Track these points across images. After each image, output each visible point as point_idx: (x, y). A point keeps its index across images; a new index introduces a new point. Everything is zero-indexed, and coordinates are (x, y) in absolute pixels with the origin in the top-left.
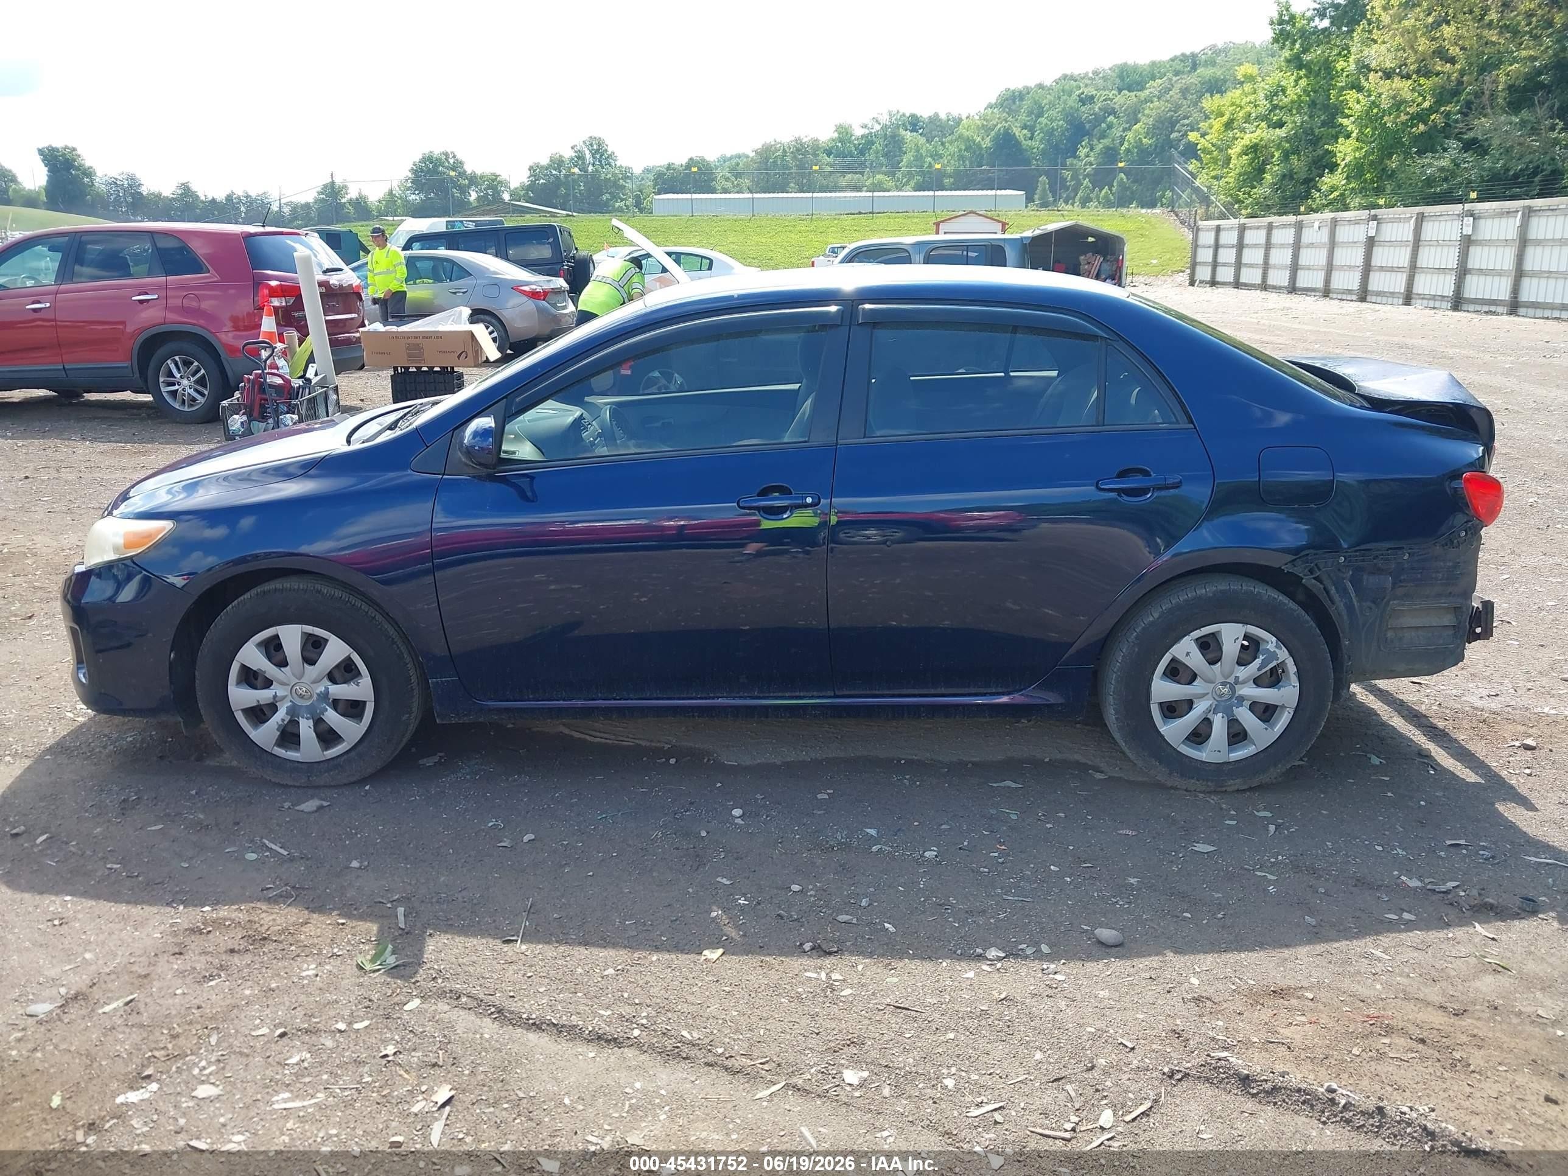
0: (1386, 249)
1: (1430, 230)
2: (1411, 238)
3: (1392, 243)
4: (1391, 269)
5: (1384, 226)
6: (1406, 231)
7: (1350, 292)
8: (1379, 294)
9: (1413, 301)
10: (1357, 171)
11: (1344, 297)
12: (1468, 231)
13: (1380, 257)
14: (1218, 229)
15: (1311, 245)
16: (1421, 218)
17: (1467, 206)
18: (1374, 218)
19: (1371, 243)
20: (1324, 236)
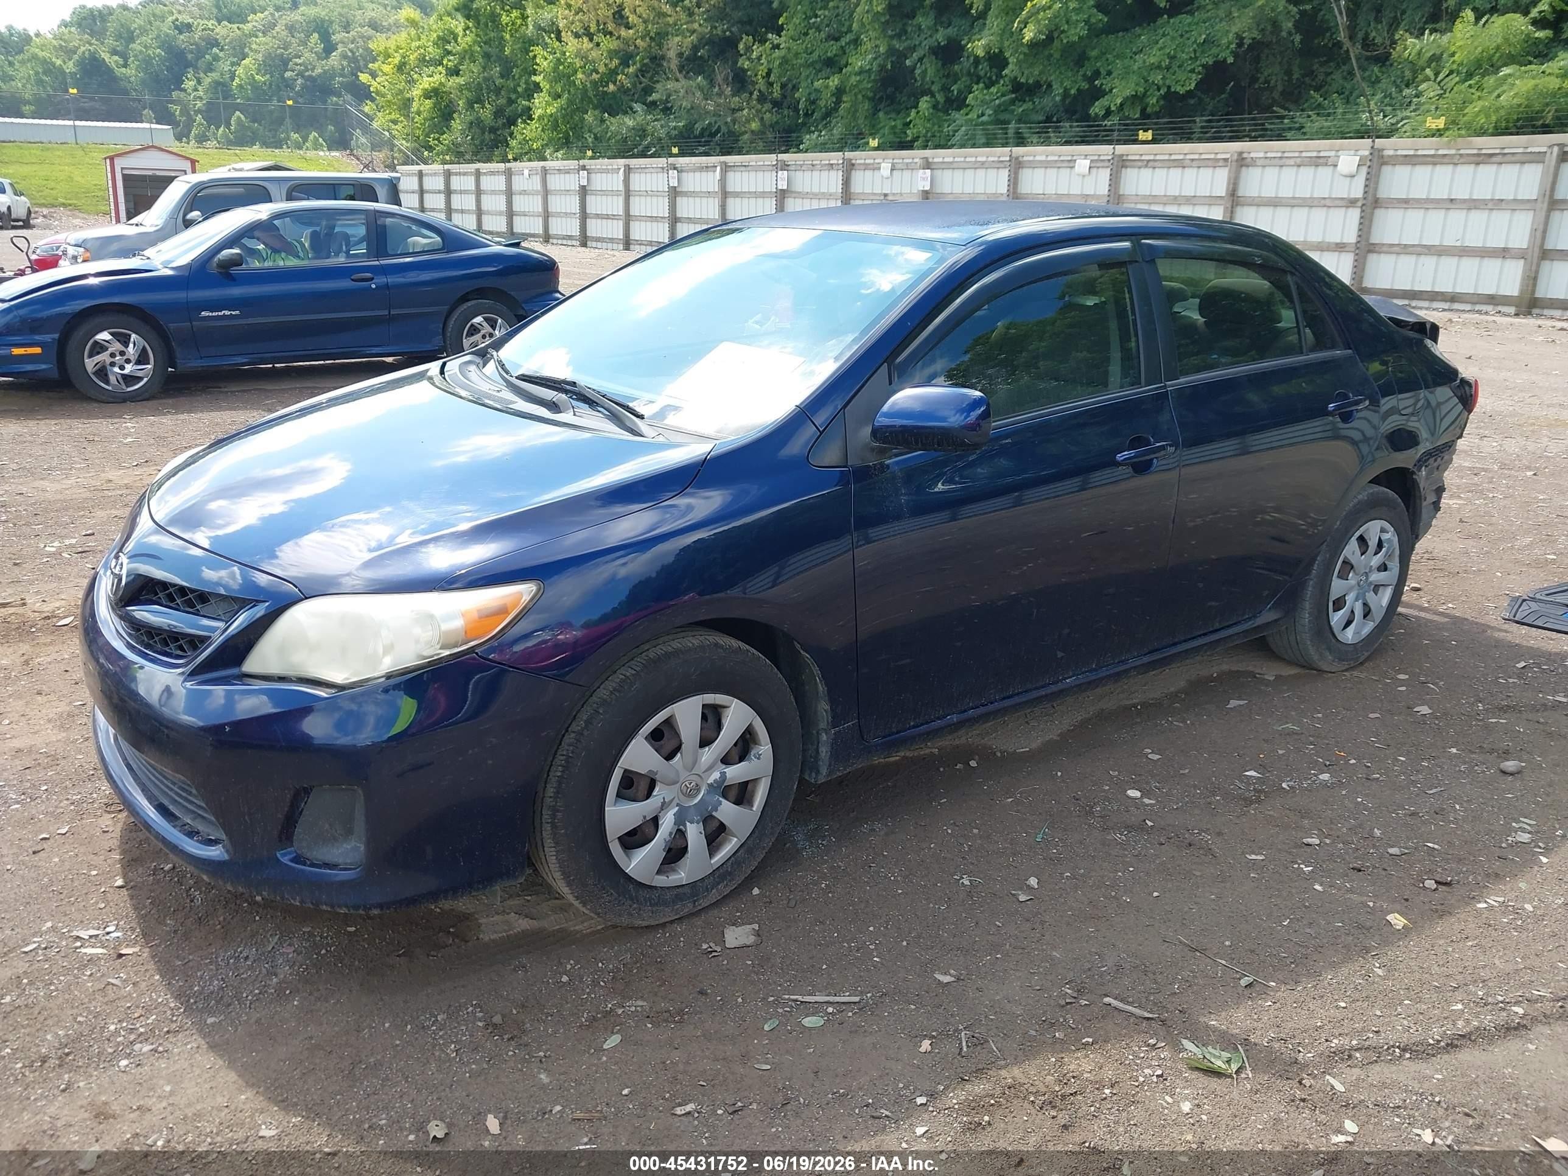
0: (599, 198)
1: (638, 182)
2: (621, 187)
3: (604, 193)
4: (607, 217)
5: (593, 176)
6: (616, 182)
7: (570, 237)
8: (598, 240)
9: (632, 247)
10: (553, 123)
11: (565, 242)
12: (674, 183)
13: (595, 205)
14: (421, 175)
15: (524, 193)
16: (628, 170)
17: (671, 160)
18: (584, 168)
19: (584, 191)
20: (536, 183)
